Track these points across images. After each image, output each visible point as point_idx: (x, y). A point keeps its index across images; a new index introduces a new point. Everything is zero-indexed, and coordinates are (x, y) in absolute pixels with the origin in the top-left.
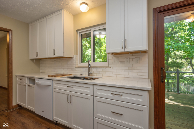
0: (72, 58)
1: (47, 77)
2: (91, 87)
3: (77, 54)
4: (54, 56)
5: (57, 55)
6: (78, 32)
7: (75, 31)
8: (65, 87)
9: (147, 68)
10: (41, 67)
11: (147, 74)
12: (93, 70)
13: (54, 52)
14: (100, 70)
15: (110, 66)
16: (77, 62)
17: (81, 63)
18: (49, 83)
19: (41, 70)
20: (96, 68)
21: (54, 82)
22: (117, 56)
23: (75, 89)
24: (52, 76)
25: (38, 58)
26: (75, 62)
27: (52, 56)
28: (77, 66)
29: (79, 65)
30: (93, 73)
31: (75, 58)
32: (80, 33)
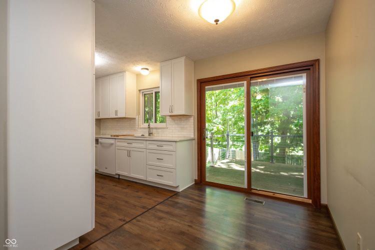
0: (134, 119)
1: (110, 137)
2: (144, 142)
3: (139, 114)
4: (116, 117)
5: (120, 116)
6: (141, 92)
7: (138, 91)
8: (126, 144)
9: (193, 129)
10: (101, 128)
11: (193, 134)
12: (154, 131)
13: (116, 112)
14: (159, 131)
15: (168, 126)
16: (139, 122)
17: (144, 124)
18: (112, 141)
19: (101, 132)
20: (156, 128)
21: (117, 140)
22: (173, 117)
23: (134, 145)
24: (114, 136)
25: (99, 118)
26: (137, 122)
27: (114, 116)
28: (139, 127)
29: (142, 126)
30: (153, 133)
31: (137, 118)
32: (143, 92)
